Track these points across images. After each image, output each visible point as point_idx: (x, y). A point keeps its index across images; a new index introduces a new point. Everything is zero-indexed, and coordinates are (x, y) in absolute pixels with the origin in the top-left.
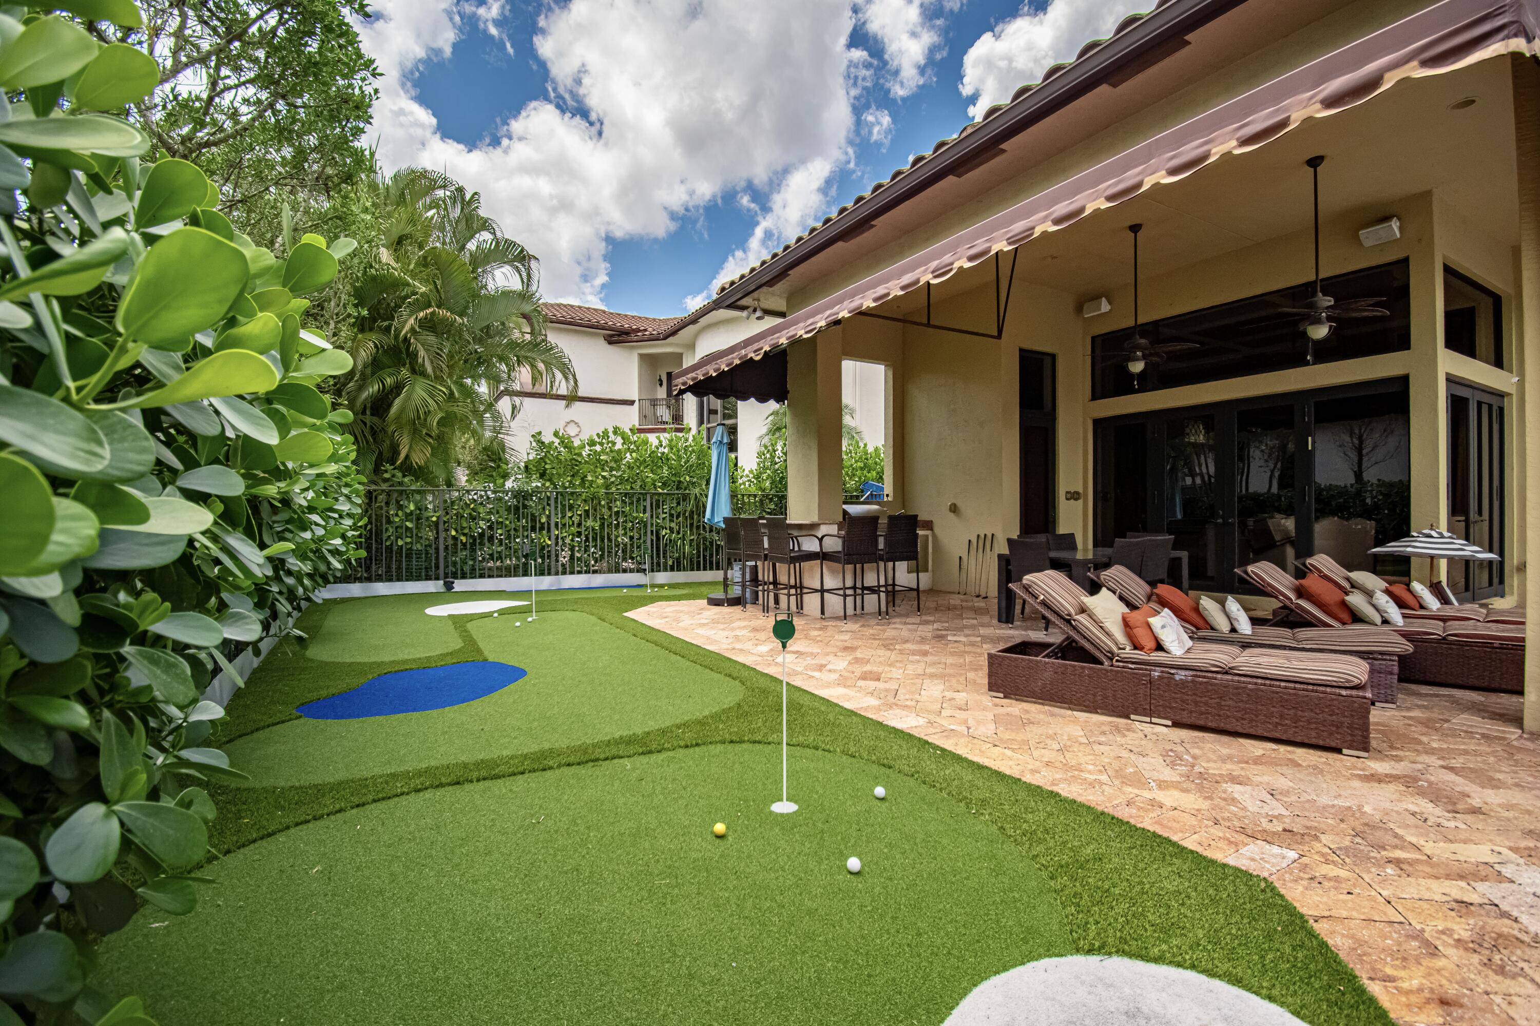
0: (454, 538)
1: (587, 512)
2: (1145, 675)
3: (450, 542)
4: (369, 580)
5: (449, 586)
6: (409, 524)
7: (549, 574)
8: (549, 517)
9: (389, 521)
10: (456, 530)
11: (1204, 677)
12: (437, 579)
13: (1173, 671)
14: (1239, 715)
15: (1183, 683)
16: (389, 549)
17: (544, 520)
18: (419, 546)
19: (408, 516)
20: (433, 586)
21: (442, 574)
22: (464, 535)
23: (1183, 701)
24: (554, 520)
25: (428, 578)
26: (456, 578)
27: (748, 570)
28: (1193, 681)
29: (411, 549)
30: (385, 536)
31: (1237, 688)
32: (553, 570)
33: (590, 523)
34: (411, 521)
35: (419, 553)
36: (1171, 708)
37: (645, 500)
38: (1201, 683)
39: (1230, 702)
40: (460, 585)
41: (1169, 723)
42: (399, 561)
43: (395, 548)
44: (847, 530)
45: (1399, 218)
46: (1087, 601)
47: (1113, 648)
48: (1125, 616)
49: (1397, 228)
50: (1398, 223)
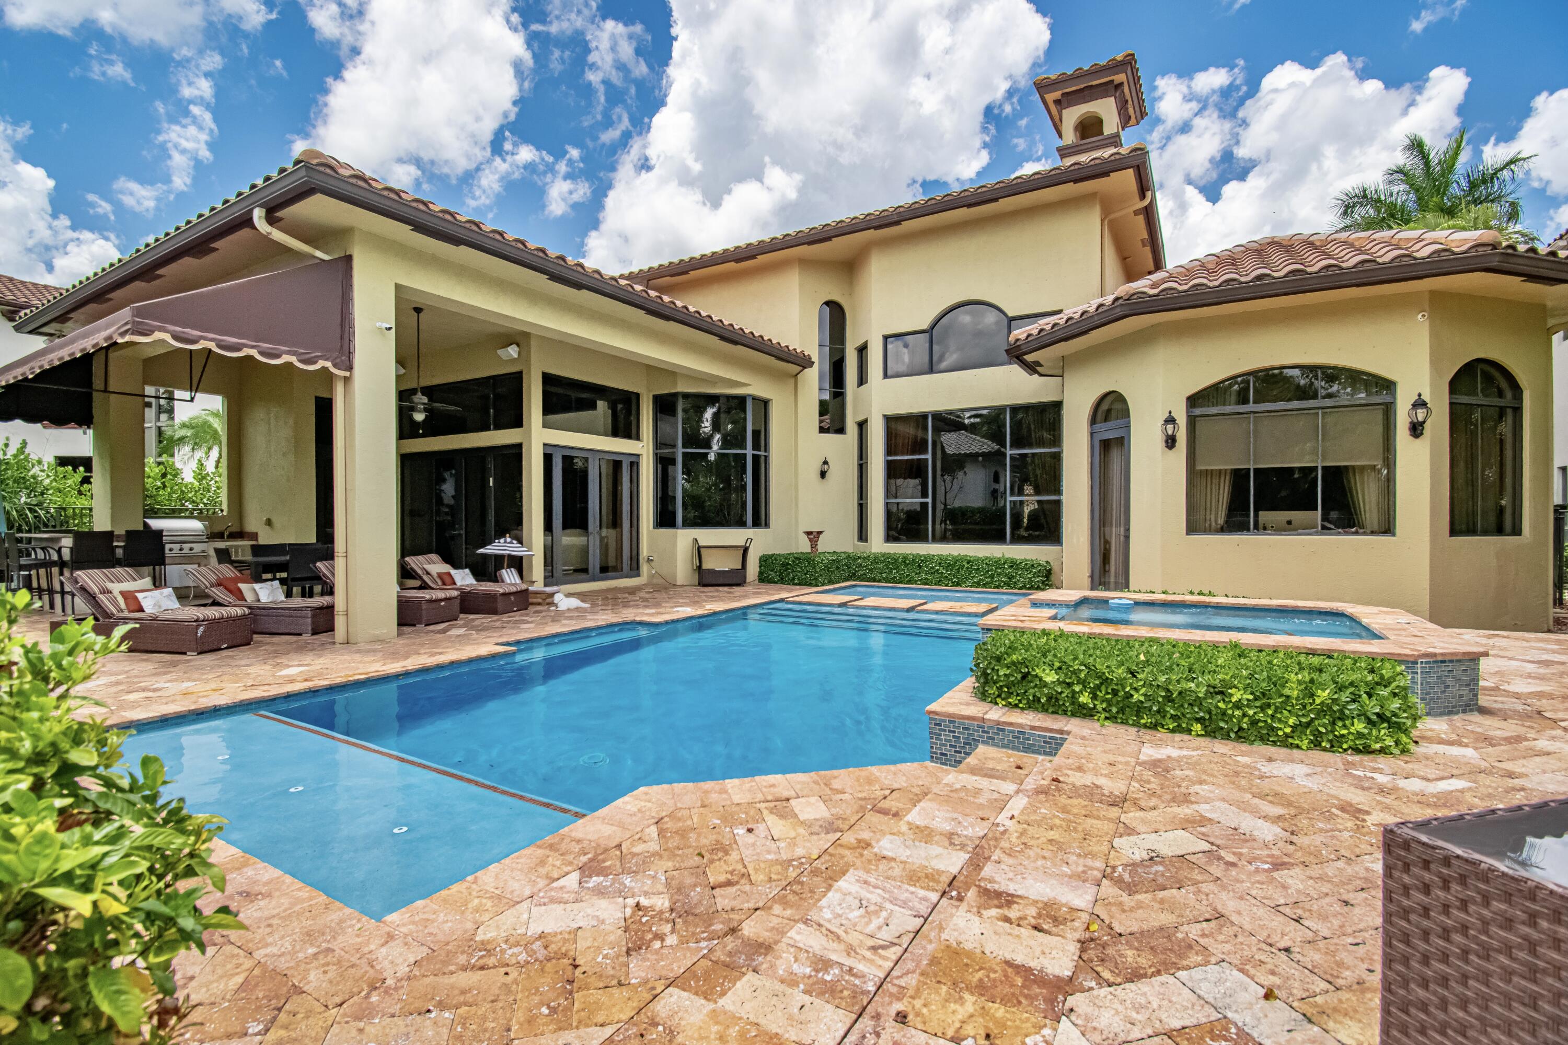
11: (143, 625)
44: (75, 542)
45: (518, 345)
46: (110, 586)
47: (115, 611)
48: (122, 593)
49: (513, 351)
50: (517, 349)
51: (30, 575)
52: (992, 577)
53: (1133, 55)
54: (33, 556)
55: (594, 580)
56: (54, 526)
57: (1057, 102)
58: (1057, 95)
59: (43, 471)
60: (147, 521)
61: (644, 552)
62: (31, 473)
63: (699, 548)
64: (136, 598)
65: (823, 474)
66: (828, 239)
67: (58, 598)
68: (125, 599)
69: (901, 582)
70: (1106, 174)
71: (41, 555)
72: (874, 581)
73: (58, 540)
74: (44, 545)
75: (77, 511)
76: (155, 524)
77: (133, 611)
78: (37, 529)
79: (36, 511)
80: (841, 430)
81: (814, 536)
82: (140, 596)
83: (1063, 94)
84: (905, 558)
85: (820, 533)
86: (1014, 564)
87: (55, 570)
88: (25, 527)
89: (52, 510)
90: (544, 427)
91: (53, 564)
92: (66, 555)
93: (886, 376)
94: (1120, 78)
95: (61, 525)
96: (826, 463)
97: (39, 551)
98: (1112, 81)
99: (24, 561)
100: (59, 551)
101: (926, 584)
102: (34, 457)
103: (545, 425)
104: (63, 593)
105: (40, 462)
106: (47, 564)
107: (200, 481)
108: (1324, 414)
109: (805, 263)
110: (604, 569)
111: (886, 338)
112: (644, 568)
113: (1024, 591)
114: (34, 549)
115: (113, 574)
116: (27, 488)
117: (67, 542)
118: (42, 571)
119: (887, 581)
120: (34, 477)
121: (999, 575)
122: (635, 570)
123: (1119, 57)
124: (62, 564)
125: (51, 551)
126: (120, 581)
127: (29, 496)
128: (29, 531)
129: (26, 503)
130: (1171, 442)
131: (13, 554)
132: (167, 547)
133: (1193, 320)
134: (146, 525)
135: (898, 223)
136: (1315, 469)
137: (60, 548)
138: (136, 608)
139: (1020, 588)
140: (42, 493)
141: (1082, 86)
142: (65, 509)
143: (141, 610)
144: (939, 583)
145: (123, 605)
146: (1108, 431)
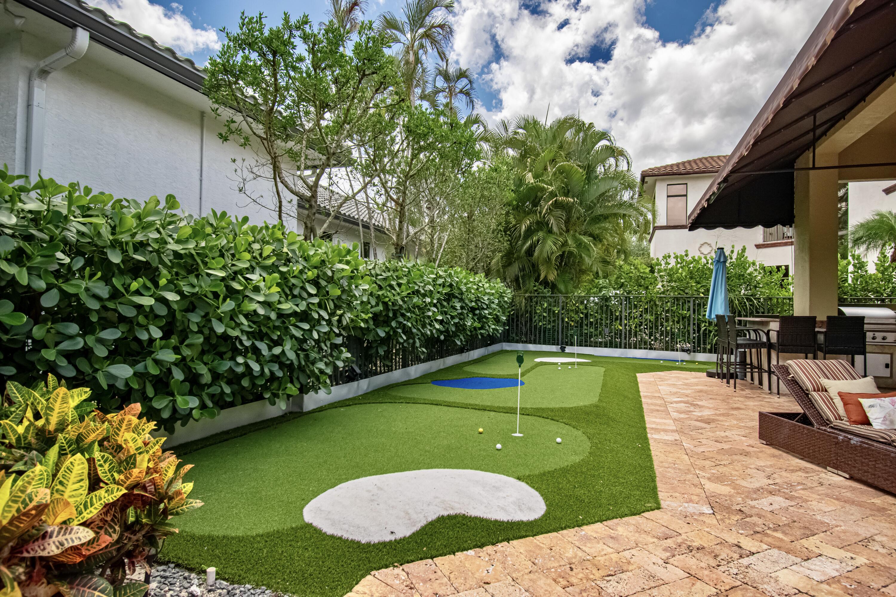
0: (567, 323)
1: (646, 309)
2: (834, 438)
3: (565, 325)
4: (526, 342)
5: (563, 349)
6: (545, 314)
7: (620, 347)
8: (621, 312)
9: (536, 313)
10: (568, 318)
11: (867, 444)
12: (558, 345)
13: (849, 437)
14: (885, 476)
15: (855, 447)
16: (535, 327)
17: (617, 314)
18: (549, 326)
19: (544, 310)
20: (554, 348)
21: (560, 342)
22: (572, 321)
23: (855, 461)
24: (624, 314)
25: (553, 344)
26: (567, 345)
27: (738, 354)
28: (860, 446)
29: (546, 328)
30: (534, 320)
31: (885, 455)
32: (623, 345)
33: (648, 317)
34: (546, 312)
35: (549, 329)
36: (848, 464)
37: (689, 302)
38: (865, 448)
39: (880, 466)
40: (568, 349)
41: (847, 476)
42: (540, 334)
43: (538, 327)
44: (781, 327)
46: (825, 382)
47: (832, 418)
48: (840, 394)
51: (745, 352)
54: (748, 337)
56: (763, 313)
59: (756, 270)
60: (841, 308)
62: (748, 271)
64: (860, 404)
67: (765, 376)
68: (845, 404)
71: (753, 336)
73: (767, 323)
74: (756, 327)
75: (780, 301)
76: (849, 311)
77: (856, 423)
78: (752, 315)
79: (751, 300)
82: (865, 402)
87: (764, 351)
88: (743, 313)
89: (762, 300)
91: (763, 345)
92: (774, 336)
95: (769, 312)
97: (752, 333)
99: (740, 341)
100: (768, 334)
102: (750, 260)
104: (770, 372)
105: (754, 264)
106: (758, 345)
107: (883, 273)
114: (748, 331)
115: (827, 367)
116: (745, 283)
117: (775, 326)
118: (754, 350)
120: (750, 274)
124: (770, 346)
125: (761, 333)
126: (836, 378)
127: (746, 290)
128: (746, 316)
129: (744, 294)
131: (733, 334)
132: (869, 335)
134: (840, 312)
137: (769, 331)
138: (859, 418)
140: (755, 287)
142: (771, 299)
143: (866, 422)
145: (841, 410)
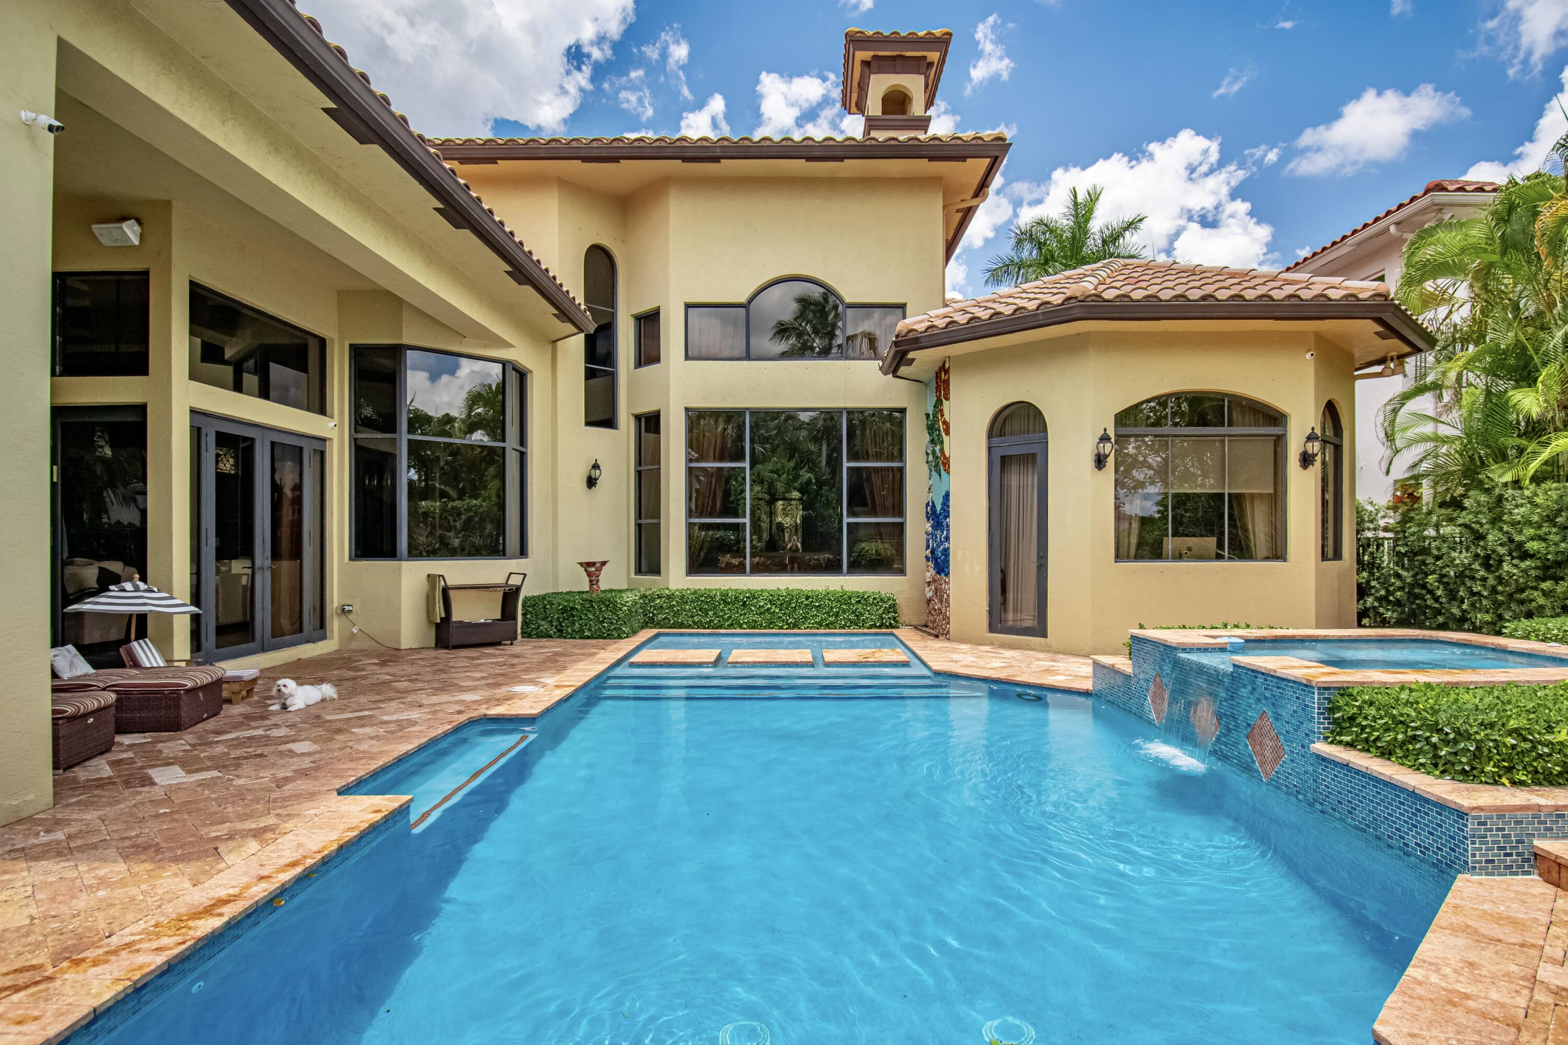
45: (139, 222)
49: (131, 232)
50: (137, 228)
52: (837, 615)
53: (950, 34)
55: (263, 650)
57: (866, 64)
58: (867, 55)
61: (335, 598)
63: (445, 591)
65: (591, 482)
66: (616, 159)
69: (720, 627)
70: (963, 159)
72: (681, 626)
80: (609, 422)
81: (592, 568)
83: (874, 56)
84: (725, 595)
85: (604, 563)
86: (862, 599)
90: (192, 377)
93: (687, 358)
94: (934, 56)
96: (596, 466)
98: (925, 58)
101: (754, 628)
103: (193, 376)
108: (1229, 441)
109: (565, 185)
110: (277, 632)
111: (688, 306)
112: (335, 625)
113: (874, 630)
119: (699, 625)
121: (844, 611)
122: (321, 629)
123: (938, 32)
130: (1100, 461)
133: (1122, 333)
135: (716, 159)
136: (1223, 494)
139: (870, 627)
141: (895, 53)
144: (771, 624)
146: (1012, 446)
